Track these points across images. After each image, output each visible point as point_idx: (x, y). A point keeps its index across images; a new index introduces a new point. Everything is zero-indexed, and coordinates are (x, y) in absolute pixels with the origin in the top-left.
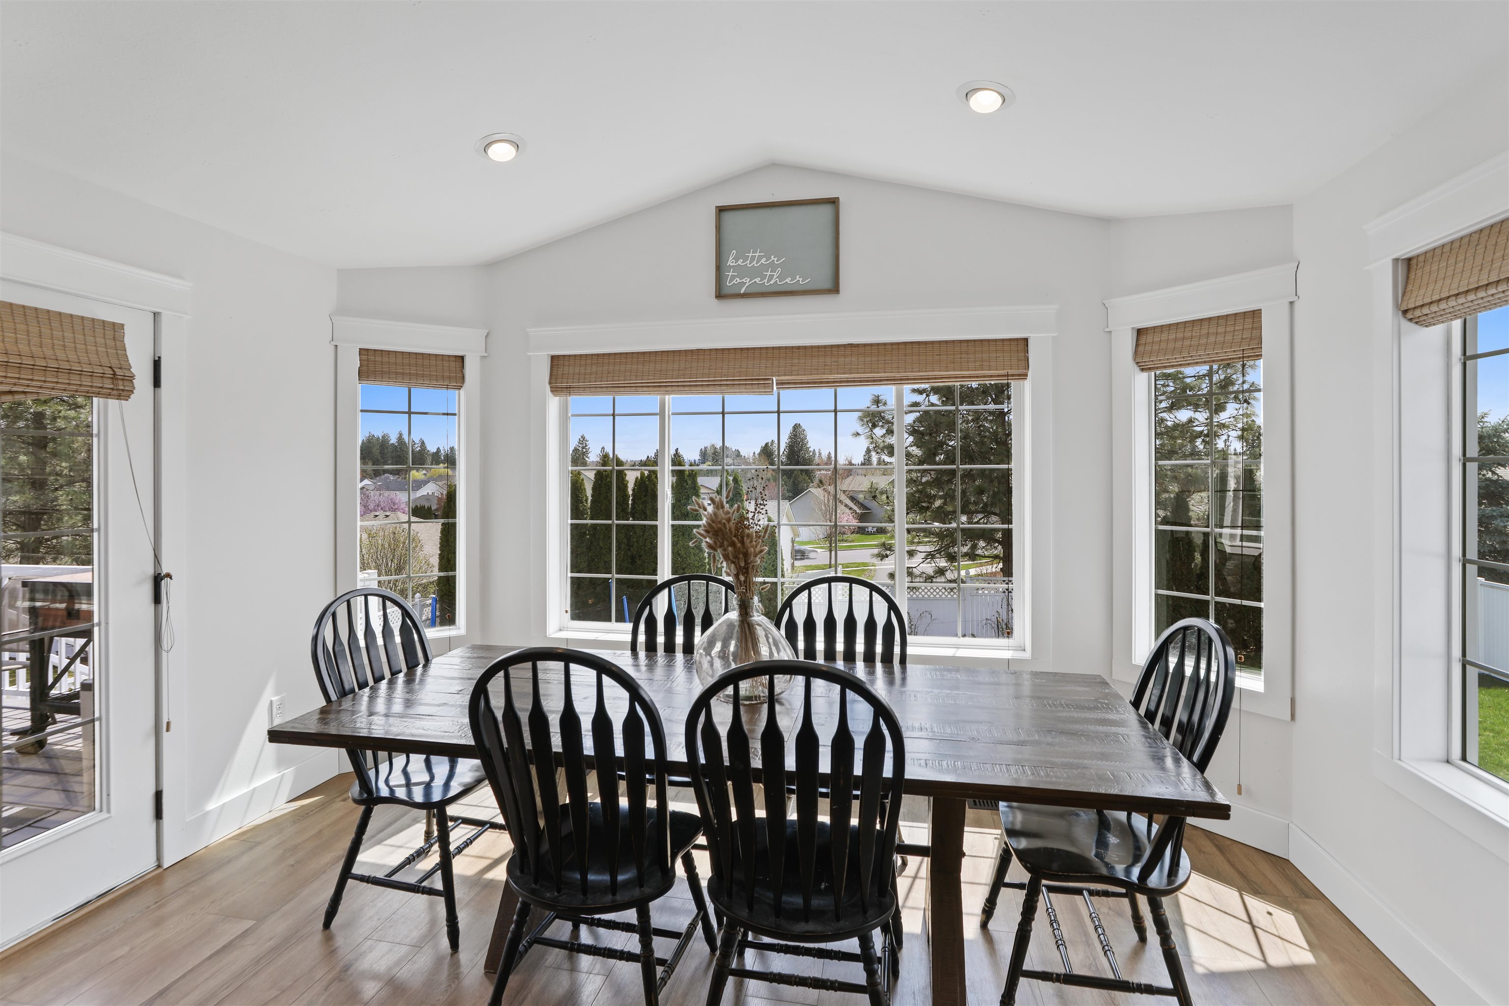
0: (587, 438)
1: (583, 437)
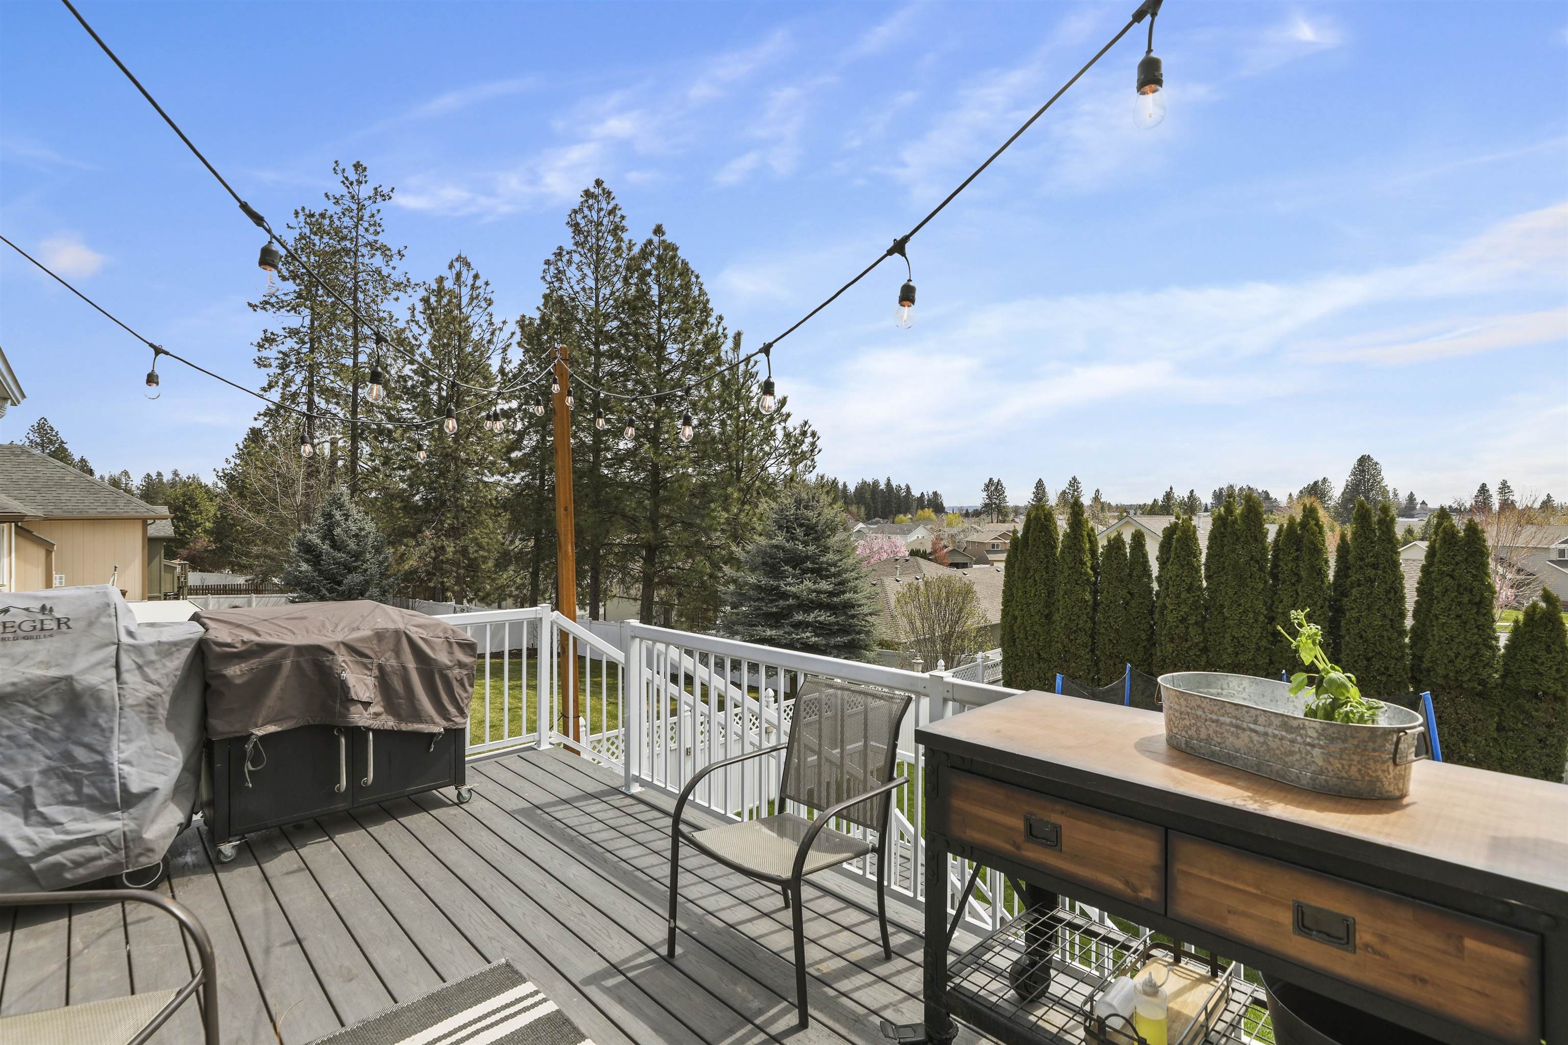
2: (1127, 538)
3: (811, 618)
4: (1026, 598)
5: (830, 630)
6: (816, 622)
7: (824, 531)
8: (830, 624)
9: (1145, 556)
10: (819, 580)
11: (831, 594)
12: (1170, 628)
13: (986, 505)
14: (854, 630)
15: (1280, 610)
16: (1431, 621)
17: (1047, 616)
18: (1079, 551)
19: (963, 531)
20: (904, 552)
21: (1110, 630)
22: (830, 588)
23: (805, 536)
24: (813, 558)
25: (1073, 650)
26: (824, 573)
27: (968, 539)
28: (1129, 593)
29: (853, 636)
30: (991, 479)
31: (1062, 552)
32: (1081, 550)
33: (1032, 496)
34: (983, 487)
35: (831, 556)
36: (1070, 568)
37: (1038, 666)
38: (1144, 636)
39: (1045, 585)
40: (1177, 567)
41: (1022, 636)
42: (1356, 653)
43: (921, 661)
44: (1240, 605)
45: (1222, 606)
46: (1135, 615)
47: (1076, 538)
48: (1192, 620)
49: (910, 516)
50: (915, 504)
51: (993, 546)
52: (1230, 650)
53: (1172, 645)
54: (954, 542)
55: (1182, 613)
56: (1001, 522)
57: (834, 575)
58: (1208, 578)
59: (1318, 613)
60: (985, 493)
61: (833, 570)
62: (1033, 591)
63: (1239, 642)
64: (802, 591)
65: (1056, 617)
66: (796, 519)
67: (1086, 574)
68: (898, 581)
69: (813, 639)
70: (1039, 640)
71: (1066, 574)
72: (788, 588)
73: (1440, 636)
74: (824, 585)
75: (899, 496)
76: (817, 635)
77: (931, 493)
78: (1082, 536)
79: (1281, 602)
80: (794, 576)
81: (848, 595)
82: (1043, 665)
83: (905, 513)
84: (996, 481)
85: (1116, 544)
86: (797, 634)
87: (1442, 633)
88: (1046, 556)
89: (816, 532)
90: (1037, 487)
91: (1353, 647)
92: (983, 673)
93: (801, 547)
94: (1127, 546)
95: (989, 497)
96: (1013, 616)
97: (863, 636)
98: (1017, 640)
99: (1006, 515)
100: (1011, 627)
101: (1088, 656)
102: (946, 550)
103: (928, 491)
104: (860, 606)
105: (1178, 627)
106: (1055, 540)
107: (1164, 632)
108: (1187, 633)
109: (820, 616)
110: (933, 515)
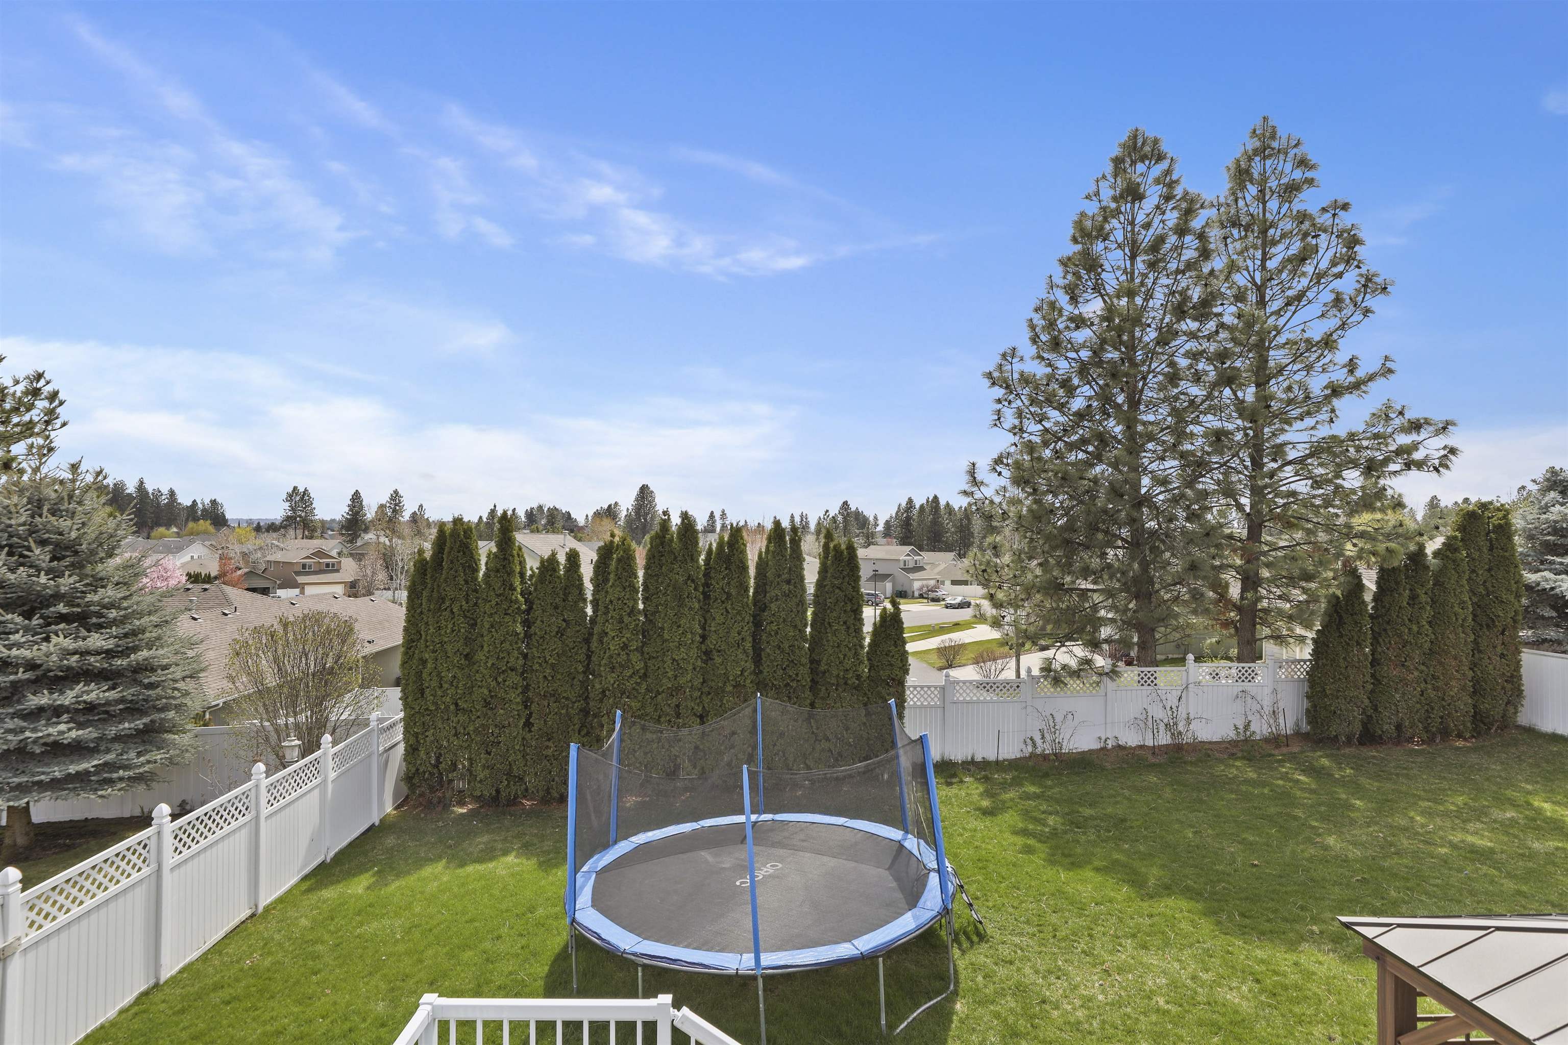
0: (401, 493)
1: (396, 492)
2: (562, 559)
3: (68, 698)
4: (440, 635)
5: (107, 712)
6: (78, 703)
7: (93, 553)
8: (108, 703)
9: (580, 578)
10: (84, 633)
11: (109, 654)
12: (611, 657)
13: (288, 518)
14: (154, 707)
15: (713, 629)
16: (826, 629)
17: (467, 656)
18: (509, 574)
19: (261, 548)
20: (179, 578)
21: (544, 665)
22: (110, 644)
23: (51, 561)
24: (69, 598)
25: (501, 694)
26: (94, 620)
27: (269, 558)
28: (564, 620)
29: (156, 716)
30: (295, 488)
31: (486, 575)
32: (510, 573)
33: (347, 509)
34: (285, 496)
35: (110, 593)
36: (498, 596)
37: (455, 720)
38: (581, 669)
39: (465, 617)
40: (618, 589)
41: (434, 684)
42: (775, 664)
43: (297, 742)
44: (679, 626)
45: (662, 629)
46: (571, 645)
47: (505, 559)
48: (634, 645)
49: (175, 530)
50: (184, 515)
51: (304, 566)
52: (670, 674)
53: (614, 675)
54: (247, 562)
55: (624, 639)
56: (307, 538)
57: (114, 622)
58: (646, 600)
59: (746, 628)
60: (288, 504)
61: (113, 614)
62: (450, 626)
63: (678, 664)
64: (47, 655)
65: (480, 656)
66: (31, 533)
67: (517, 601)
68: (195, 619)
69: (74, 734)
70: (457, 687)
71: (493, 603)
72: (14, 652)
73: (834, 642)
74: (96, 641)
75: (159, 504)
76: (80, 726)
77: (207, 501)
78: (513, 556)
79: (714, 619)
80: (27, 630)
81: (145, 653)
82: (462, 718)
83: (168, 526)
84: (302, 490)
85: (549, 564)
86: (34, 730)
87: (835, 639)
88: (466, 582)
89: (76, 553)
90: (353, 500)
91: (772, 658)
92: (379, 738)
93: (43, 579)
94: (561, 567)
95: (293, 509)
96: (421, 659)
97: (171, 714)
98: (427, 691)
99: (314, 530)
100: (419, 674)
101: (518, 700)
102: (239, 572)
103: (204, 499)
104: (165, 668)
105: (619, 654)
106: (476, 562)
107: (603, 662)
108: (629, 660)
109: (88, 693)
110: (211, 529)
